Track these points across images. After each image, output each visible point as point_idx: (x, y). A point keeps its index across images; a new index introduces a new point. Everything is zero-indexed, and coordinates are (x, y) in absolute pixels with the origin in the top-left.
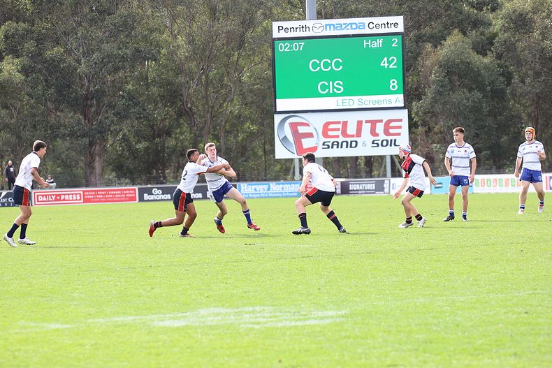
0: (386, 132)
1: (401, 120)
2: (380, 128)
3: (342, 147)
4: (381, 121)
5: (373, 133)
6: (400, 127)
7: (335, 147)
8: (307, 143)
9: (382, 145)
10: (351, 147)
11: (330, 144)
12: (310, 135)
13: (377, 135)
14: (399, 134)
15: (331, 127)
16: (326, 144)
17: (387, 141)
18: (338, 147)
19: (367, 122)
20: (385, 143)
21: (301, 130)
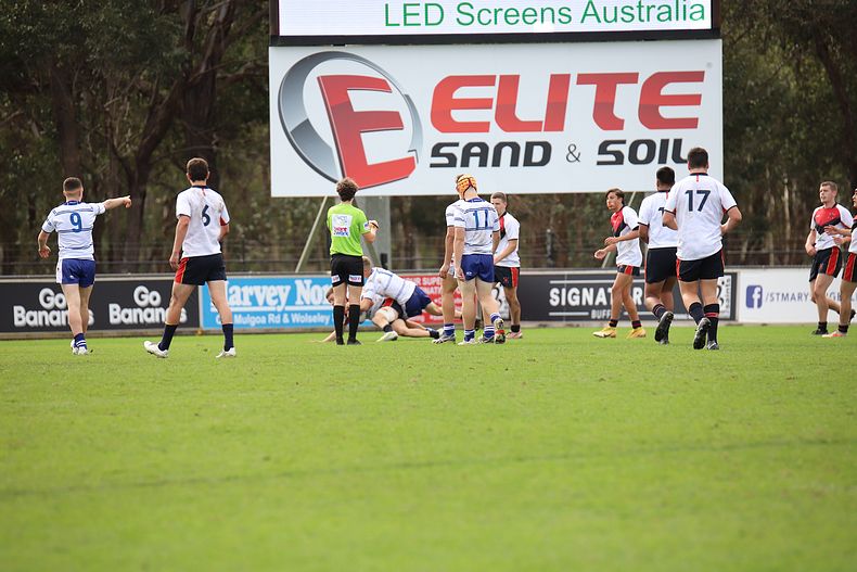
0: (649, 116)
1: (697, 76)
2: (627, 101)
3: (496, 163)
4: (631, 78)
5: (604, 115)
6: (695, 100)
7: (474, 161)
8: (379, 147)
9: (634, 160)
10: (528, 162)
11: (458, 152)
12: (390, 121)
13: (618, 124)
14: (692, 123)
15: (462, 93)
16: (444, 150)
17: (650, 144)
18: (483, 163)
19: (584, 79)
20: (642, 152)
21: (361, 101)
